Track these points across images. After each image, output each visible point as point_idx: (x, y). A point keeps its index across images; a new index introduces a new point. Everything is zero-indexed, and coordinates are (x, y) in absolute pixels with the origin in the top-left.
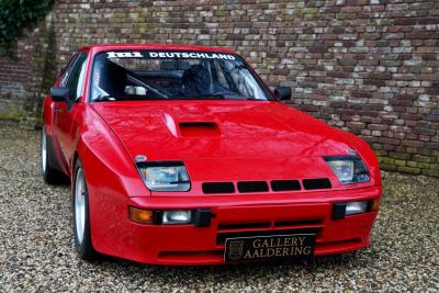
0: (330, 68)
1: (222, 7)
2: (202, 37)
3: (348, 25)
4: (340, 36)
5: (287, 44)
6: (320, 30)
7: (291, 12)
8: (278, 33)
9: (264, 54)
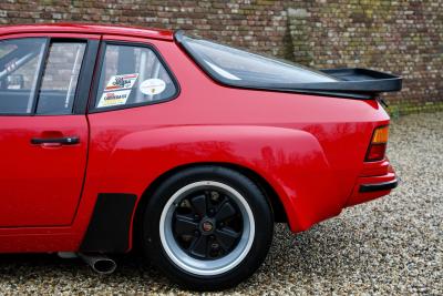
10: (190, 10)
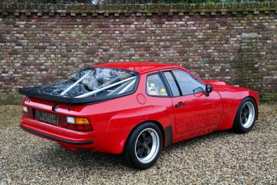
0: (97, 61)
1: (30, 32)
2: (17, 47)
3: (105, 42)
4: (101, 47)
5: (73, 50)
6: (91, 44)
7: (74, 36)
8: (67, 46)
9: (59, 56)
10: (169, 37)
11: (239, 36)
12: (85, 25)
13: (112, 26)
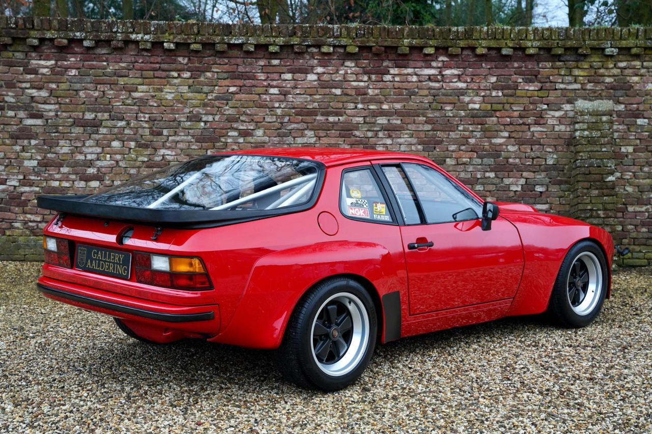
1: (63, 86)
2: (30, 122)
3: (245, 113)
4: (235, 125)
5: (165, 132)
7: (170, 97)
8: (152, 120)
9: (133, 144)
10: (398, 106)
11: (568, 107)
12: (197, 72)
13: (262, 76)
